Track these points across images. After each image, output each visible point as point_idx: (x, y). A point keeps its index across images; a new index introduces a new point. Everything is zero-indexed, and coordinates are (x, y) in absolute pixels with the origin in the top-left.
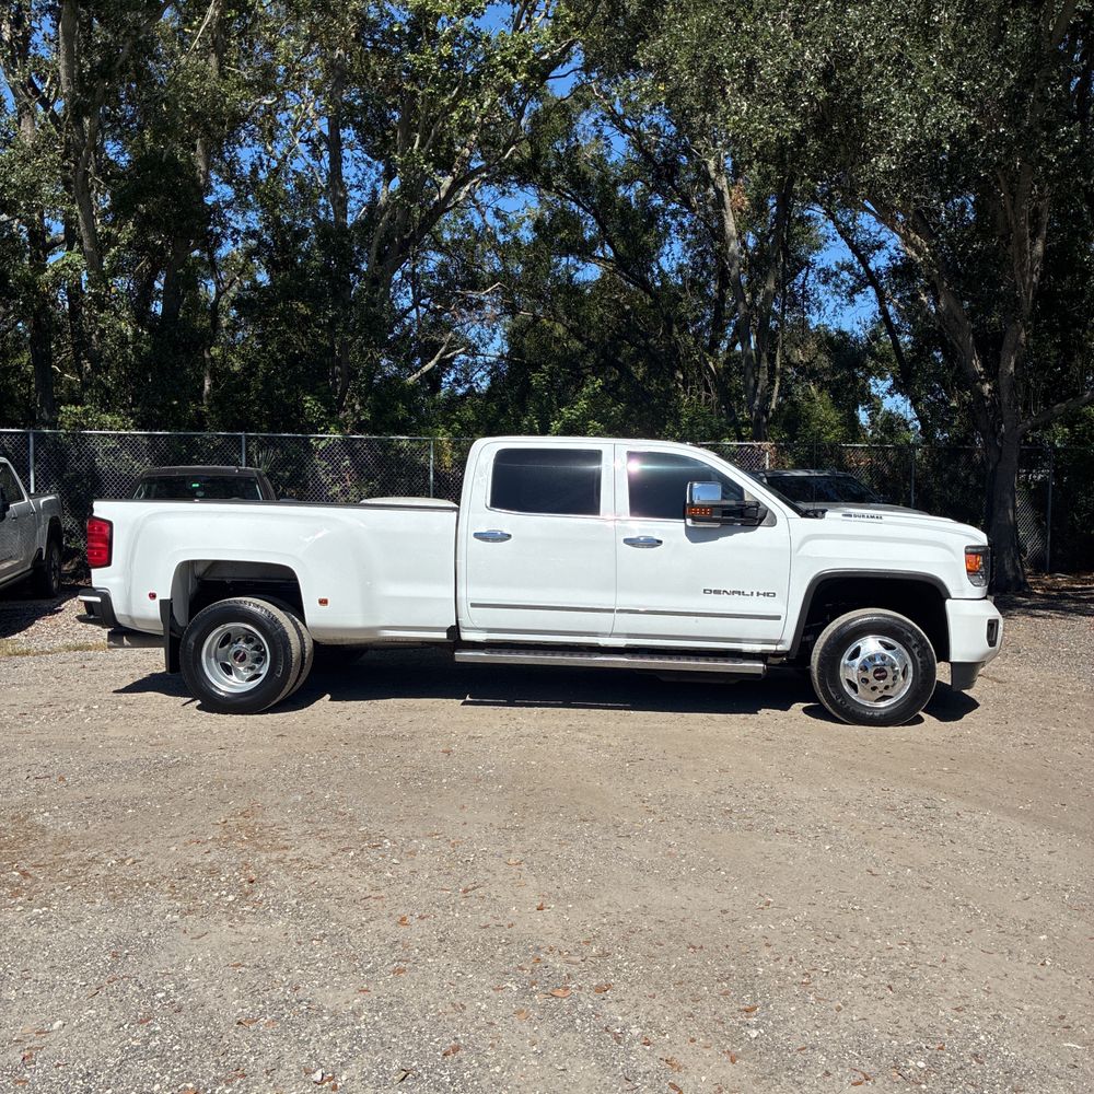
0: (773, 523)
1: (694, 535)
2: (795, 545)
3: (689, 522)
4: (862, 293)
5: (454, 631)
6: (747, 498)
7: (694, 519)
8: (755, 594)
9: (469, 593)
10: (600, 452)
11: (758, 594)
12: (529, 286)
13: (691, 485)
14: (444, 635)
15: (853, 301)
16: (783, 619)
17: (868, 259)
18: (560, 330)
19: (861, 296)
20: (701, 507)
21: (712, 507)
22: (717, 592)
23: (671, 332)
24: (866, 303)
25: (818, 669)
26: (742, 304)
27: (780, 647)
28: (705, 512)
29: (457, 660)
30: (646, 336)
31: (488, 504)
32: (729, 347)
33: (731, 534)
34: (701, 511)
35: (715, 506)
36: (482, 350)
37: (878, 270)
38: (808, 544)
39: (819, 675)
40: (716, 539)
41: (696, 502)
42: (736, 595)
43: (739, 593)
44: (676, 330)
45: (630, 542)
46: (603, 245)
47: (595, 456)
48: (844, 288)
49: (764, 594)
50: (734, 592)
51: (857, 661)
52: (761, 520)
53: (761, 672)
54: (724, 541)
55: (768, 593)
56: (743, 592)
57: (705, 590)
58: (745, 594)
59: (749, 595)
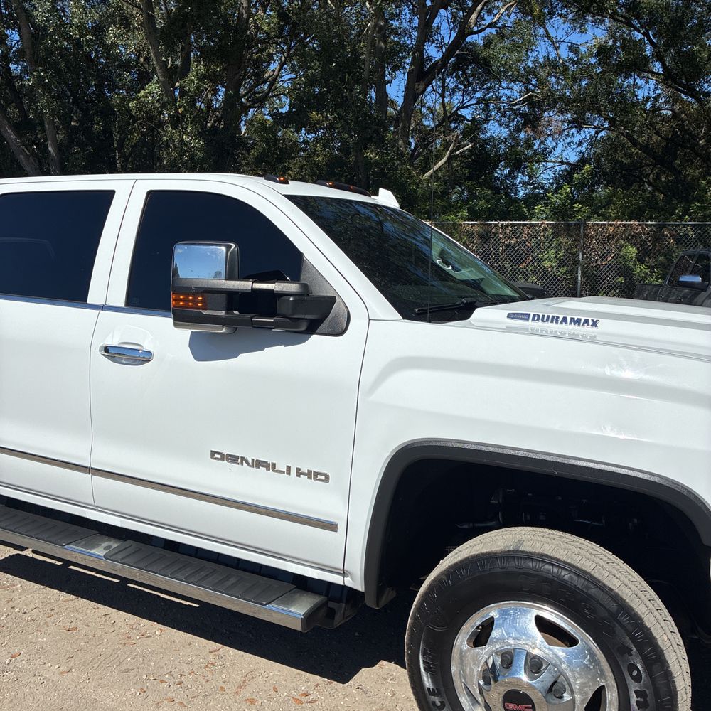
0: (340, 328)
2: (368, 379)
7: (177, 317)
8: (293, 471)
11: (299, 473)
16: (341, 530)
22: (233, 459)
27: (349, 582)
28: (195, 302)
33: (261, 347)
34: (185, 300)
35: (209, 291)
40: (235, 356)
42: (263, 470)
43: (266, 465)
49: (309, 474)
50: (258, 464)
51: (484, 652)
54: (248, 360)
55: (316, 474)
56: (274, 465)
57: (213, 453)
58: (277, 468)
59: (284, 473)
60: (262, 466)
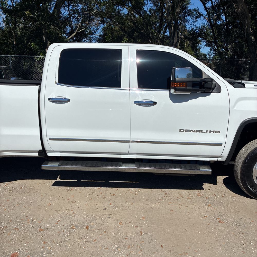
0: (219, 91)
1: (175, 99)
2: (232, 104)
3: (173, 91)
4: (199, 18)
5: (43, 152)
6: (204, 77)
7: (176, 90)
8: (208, 132)
9: (48, 133)
10: (121, 50)
11: (210, 132)
12: (107, 13)
13: (175, 69)
14: (37, 154)
15: (196, 21)
16: (223, 145)
17: (206, 3)
18: (117, 28)
19: (199, 19)
20: (180, 82)
21: (186, 82)
22: (187, 131)
23: (148, 28)
24: (200, 21)
25: (241, 171)
26: (169, 17)
27: (220, 159)
28: (183, 85)
29: (44, 168)
30: (140, 30)
31: (57, 82)
32: (163, 33)
34: (180, 85)
35: (188, 82)
36: (94, 33)
37: (208, 7)
38: (240, 103)
39: (242, 174)
40: (188, 101)
41: (177, 79)
42: (198, 132)
43: (199, 131)
44: (149, 28)
45: (138, 103)
46: (128, 2)
47: (118, 53)
48: (194, 17)
50: (197, 131)
52: (213, 89)
53: (210, 173)
54: (192, 102)
55: (216, 131)
56: (202, 131)
57: (180, 130)
58: (203, 132)
59: (205, 132)
60: (198, 131)
